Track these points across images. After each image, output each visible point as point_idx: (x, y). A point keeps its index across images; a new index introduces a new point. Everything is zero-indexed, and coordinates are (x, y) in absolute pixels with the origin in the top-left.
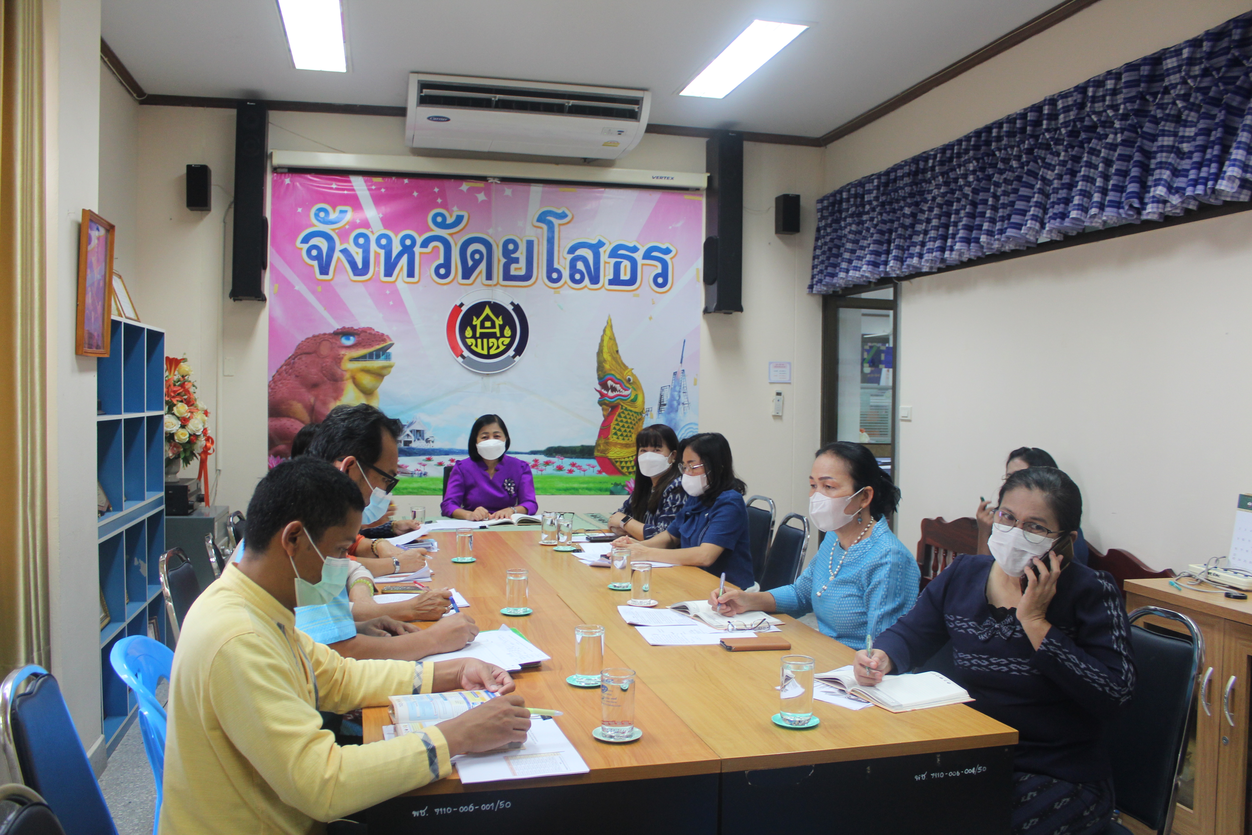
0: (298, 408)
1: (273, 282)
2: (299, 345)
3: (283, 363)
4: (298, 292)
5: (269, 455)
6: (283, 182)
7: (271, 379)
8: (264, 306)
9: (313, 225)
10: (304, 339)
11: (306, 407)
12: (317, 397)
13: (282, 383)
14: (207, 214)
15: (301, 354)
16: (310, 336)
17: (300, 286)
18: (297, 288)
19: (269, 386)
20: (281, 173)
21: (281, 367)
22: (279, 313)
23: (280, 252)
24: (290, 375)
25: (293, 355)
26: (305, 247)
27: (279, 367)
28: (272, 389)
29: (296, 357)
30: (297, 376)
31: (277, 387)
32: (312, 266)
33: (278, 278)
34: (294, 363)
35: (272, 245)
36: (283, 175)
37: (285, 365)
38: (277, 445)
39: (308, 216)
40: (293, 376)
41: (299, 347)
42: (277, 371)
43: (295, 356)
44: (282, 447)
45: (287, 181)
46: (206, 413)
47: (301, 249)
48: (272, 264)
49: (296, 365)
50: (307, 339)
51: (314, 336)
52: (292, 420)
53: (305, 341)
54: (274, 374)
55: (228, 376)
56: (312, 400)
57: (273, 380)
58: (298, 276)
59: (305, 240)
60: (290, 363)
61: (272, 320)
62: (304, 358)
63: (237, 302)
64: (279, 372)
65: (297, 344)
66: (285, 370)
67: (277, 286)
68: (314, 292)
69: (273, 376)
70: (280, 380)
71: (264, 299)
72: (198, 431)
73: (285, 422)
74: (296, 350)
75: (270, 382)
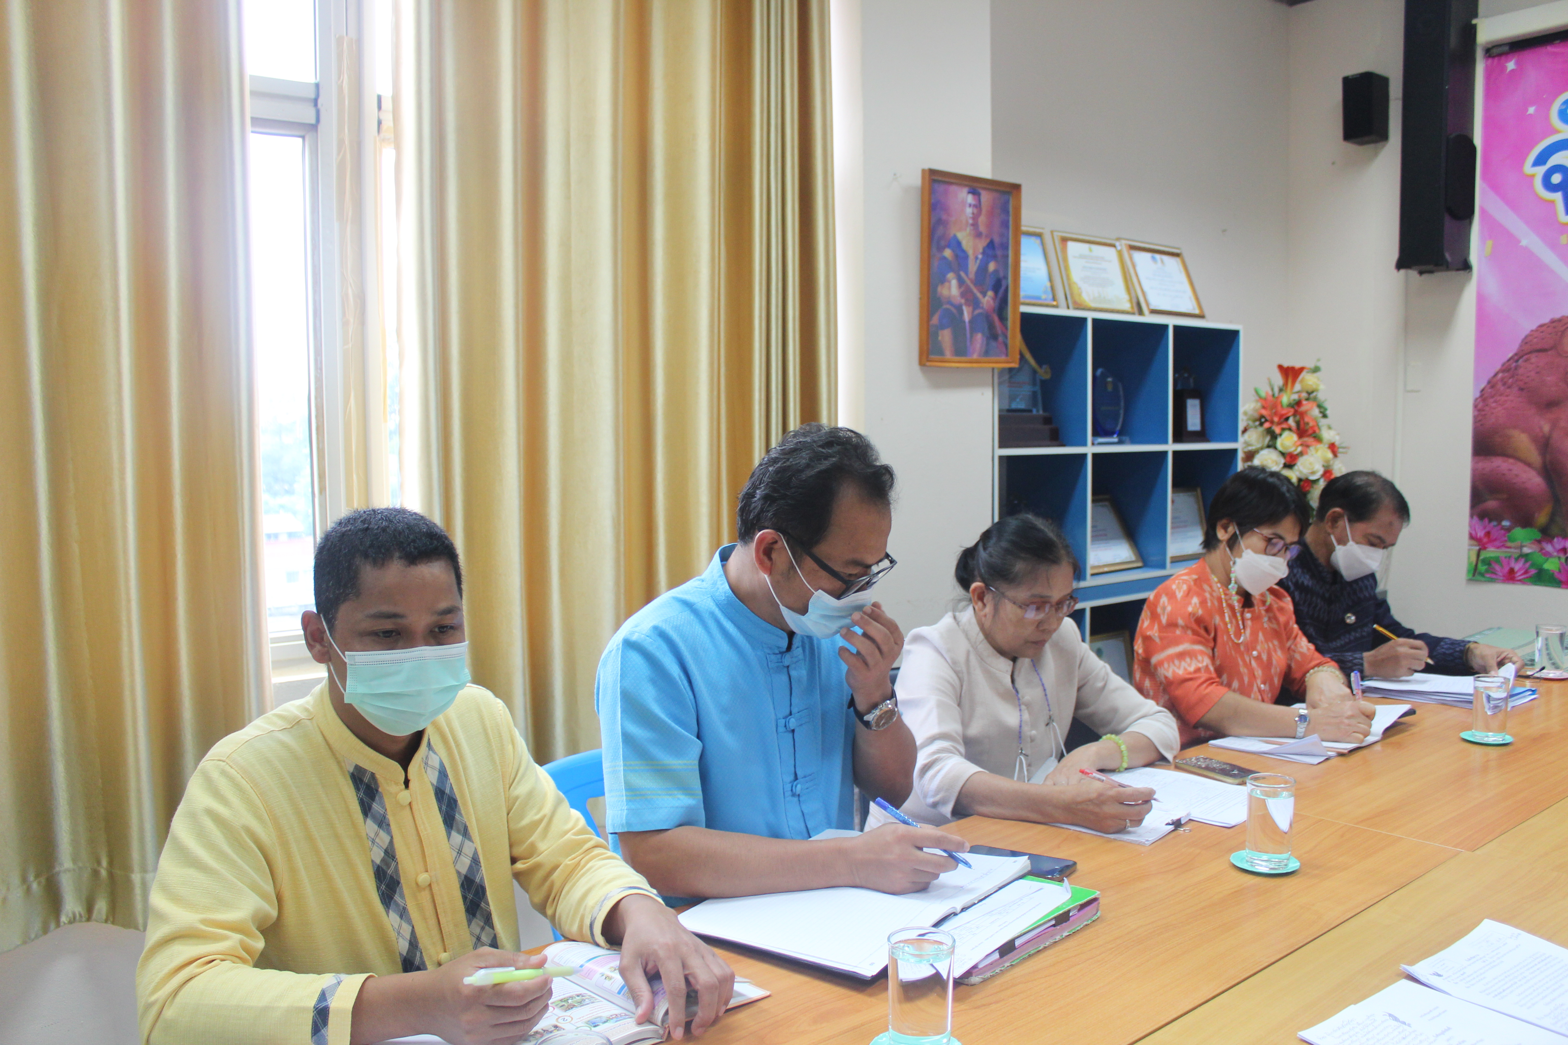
0: (1523, 442)
1: (1483, 240)
2: (1526, 337)
3: (1498, 367)
4: (1526, 249)
5: (1472, 516)
6: (1505, 68)
7: (1478, 395)
8: (1469, 278)
9: (1556, 132)
10: (1534, 327)
11: (1535, 440)
12: (1554, 425)
13: (1495, 402)
14: (1384, 146)
15: (1530, 352)
16: (1546, 320)
17: (1529, 240)
18: (1524, 243)
19: (1475, 406)
20: (1500, 55)
21: (1496, 375)
22: (1493, 287)
23: (1494, 186)
24: (1509, 387)
25: (1516, 354)
26: (1541, 170)
27: (1492, 374)
28: (1479, 410)
29: (1521, 357)
30: (1521, 389)
31: (1487, 408)
32: (1552, 203)
33: (1493, 229)
34: (1516, 368)
35: (1484, 178)
36: (1503, 58)
37: (1502, 371)
38: (1484, 501)
39: (1547, 117)
40: (1515, 390)
41: (1526, 341)
42: (1489, 382)
43: (1518, 357)
44: (1491, 504)
45: (1511, 65)
46: (1333, 447)
47: (1532, 177)
48: (1483, 211)
49: (1520, 371)
50: (1541, 326)
51: (1553, 321)
52: (1511, 461)
53: (1536, 330)
54: (1482, 386)
55: (1412, 391)
56: (1546, 428)
57: (1481, 396)
58: (1527, 223)
59: (1540, 160)
60: (1510, 368)
61: (1481, 299)
62: (1534, 358)
63: (1425, 276)
64: (1491, 384)
65: (1523, 336)
66: (1502, 379)
67: (1490, 243)
68: (1553, 245)
69: (1483, 390)
70: (1492, 397)
71: (1466, 266)
72: (1313, 473)
73: (1499, 464)
74: (1521, 346)
75: (1476, 400)
